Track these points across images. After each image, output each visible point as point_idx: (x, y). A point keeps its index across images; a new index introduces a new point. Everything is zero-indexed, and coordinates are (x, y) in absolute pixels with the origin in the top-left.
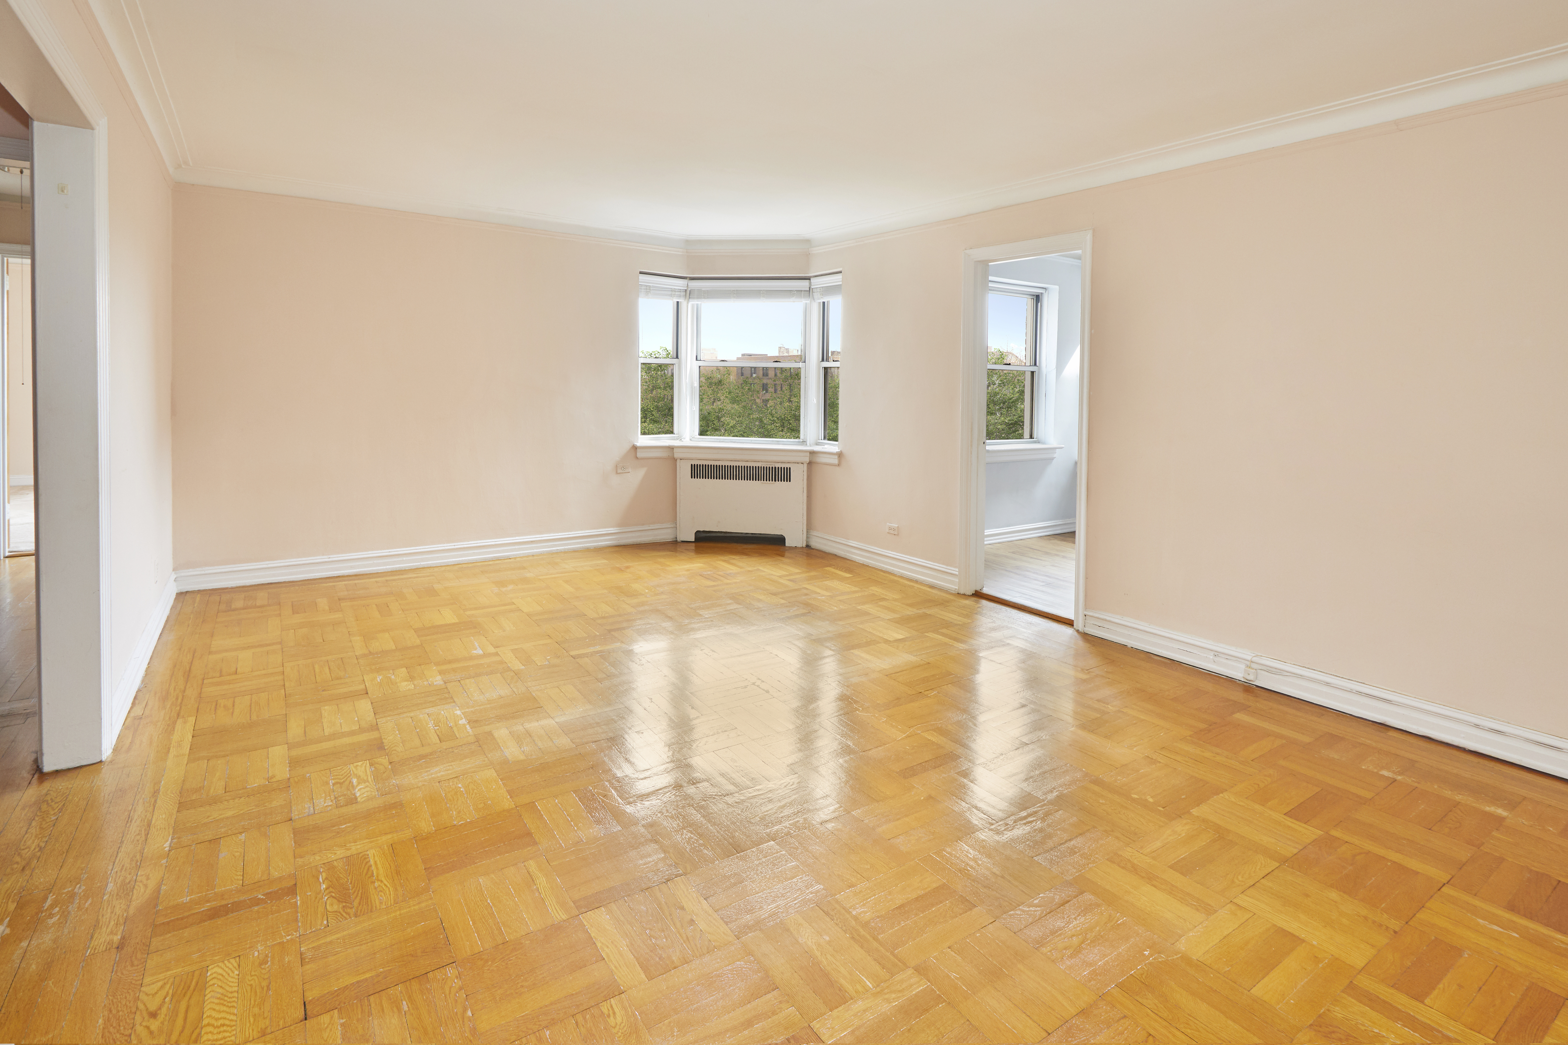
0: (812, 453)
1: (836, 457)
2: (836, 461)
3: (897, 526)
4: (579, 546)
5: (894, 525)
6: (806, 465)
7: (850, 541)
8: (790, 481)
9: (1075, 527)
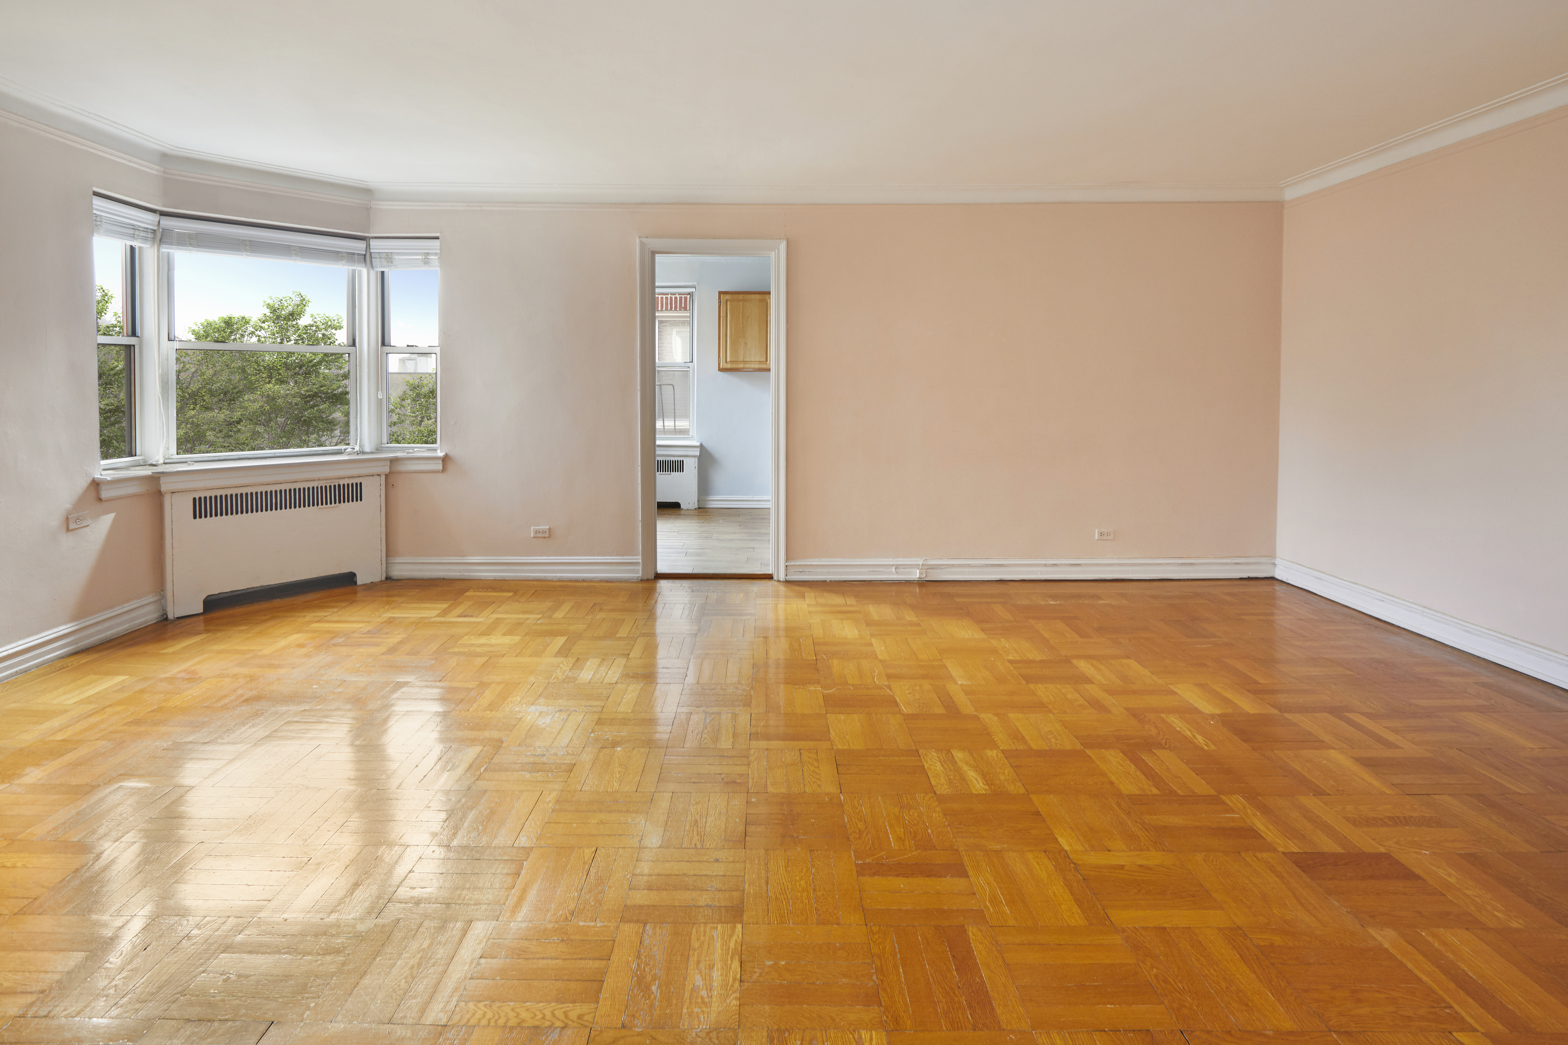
0: (393, 461)
1: (441, 462)
2: (440, 467)
3: (548, 527)
5: (543, 527)
6: (383, 478)
7: (466, 558)
8: (361, 500)
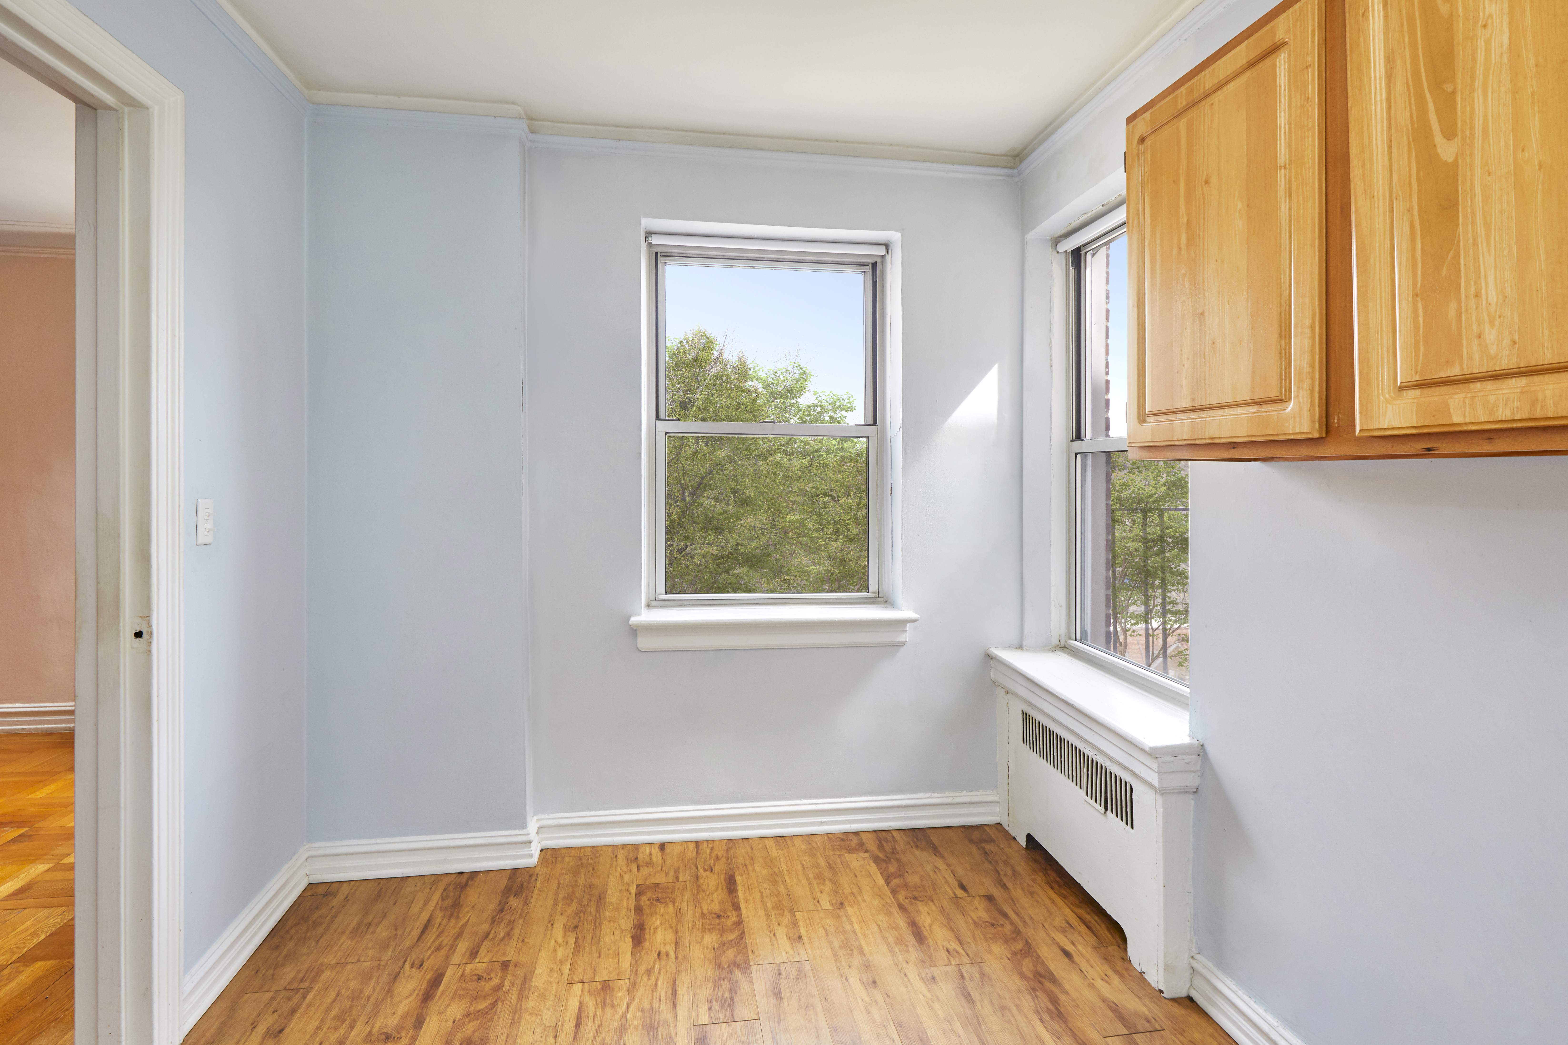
4: (64, 725)
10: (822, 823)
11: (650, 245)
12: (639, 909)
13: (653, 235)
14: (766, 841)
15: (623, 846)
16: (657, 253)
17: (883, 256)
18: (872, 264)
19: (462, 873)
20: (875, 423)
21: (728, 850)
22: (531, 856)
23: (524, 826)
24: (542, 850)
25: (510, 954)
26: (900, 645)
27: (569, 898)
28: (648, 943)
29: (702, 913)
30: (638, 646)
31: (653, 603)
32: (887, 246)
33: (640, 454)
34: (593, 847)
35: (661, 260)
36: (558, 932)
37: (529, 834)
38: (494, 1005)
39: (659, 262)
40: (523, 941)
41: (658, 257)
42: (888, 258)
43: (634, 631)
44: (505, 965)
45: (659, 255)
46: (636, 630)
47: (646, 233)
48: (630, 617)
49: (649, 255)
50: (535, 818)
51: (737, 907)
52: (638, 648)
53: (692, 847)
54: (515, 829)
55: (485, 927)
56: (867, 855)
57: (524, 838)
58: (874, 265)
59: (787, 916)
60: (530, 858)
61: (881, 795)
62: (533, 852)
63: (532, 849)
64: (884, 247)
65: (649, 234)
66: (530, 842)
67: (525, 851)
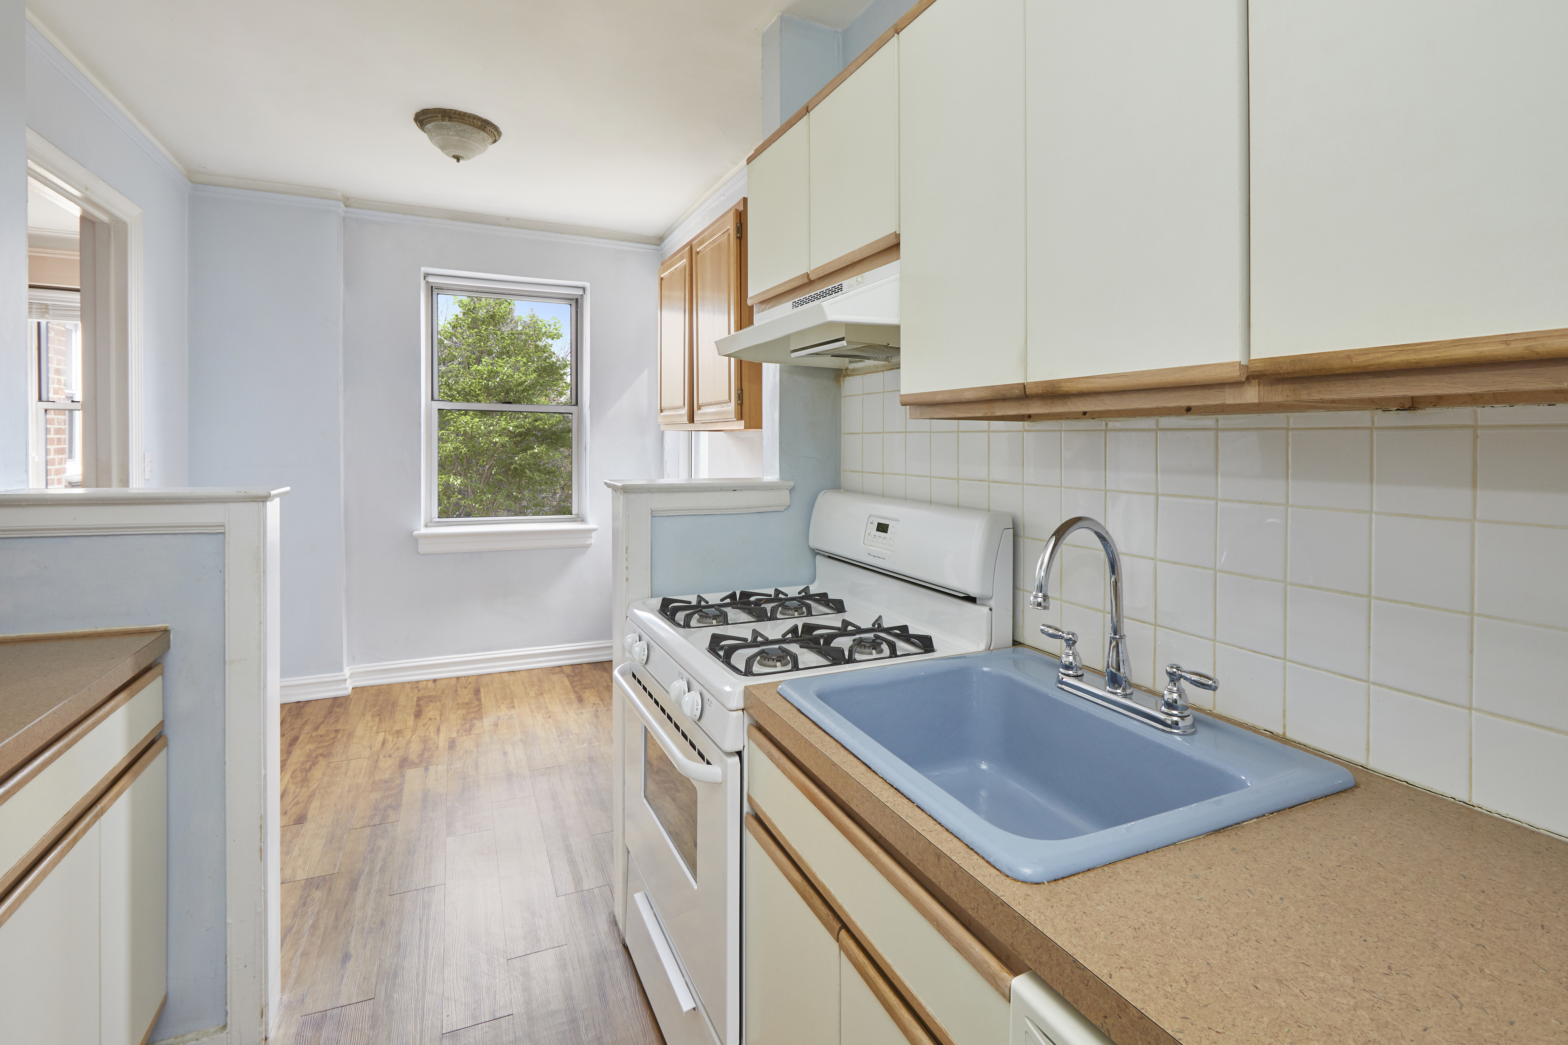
9: (611, 654)
10: (539, 662)
11: (427, 282)
12: (418, 705)
13: (429, 276)
14: (503, 674)
15: (408, 683)
16: (432, 287)
17: (582, 295)
18: (576, 299)
19: (299, 702)
20: (577, 404)
21: (477, 680)
22: (347, 689)
23: (341, 670)
24: (353, 688)
25: (339, 726)
26: (588, 546)
27: (374, 706)
28: (424, 716)
29: (458, 703)
30: (419, 551)
31: (429, 524)
32: (584, 289)
33: (420, 424)
34: (388, 685)
35: (435, 292)
36: (368, 717)
37: (345, 675)
38: (334, 742)
39: (433, 293)
40: (346, 722)
41: (433, 290)
42: (585, 296)
43: (416, 540)
44: (337, 731)
45: (434, 288)
46: (417, 539)
47: (425, 274)
48: (413, 532)
49: (427, 288)
50: (348, 668)
51: (479, 700)
52: (418, 552)
53: (454, 681)
54: (336, 672)
55: (322, 720)
56: (564, 675)
57: (342, 678)
58: (577, 300)
59: (508, 700)
60: (346, 689)
61: (576, 643)
62: (348, 686)
63: (347, 684)
64: (582, 290)
65: (426, 275)
66: (346, 680)
67: (343, 686)
